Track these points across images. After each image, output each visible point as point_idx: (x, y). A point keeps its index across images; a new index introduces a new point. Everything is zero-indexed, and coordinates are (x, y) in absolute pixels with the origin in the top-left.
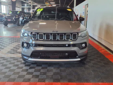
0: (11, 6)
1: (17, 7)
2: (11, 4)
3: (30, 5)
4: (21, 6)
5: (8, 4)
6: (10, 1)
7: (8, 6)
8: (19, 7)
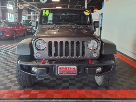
0: (17, 14)
1: (23, 15)
2: (17, 12)
3: (37, 13)
4: (27, 14)
5: (15, 12)
6: (17, 9)
7: (14, 14)
8: (25, 16)
